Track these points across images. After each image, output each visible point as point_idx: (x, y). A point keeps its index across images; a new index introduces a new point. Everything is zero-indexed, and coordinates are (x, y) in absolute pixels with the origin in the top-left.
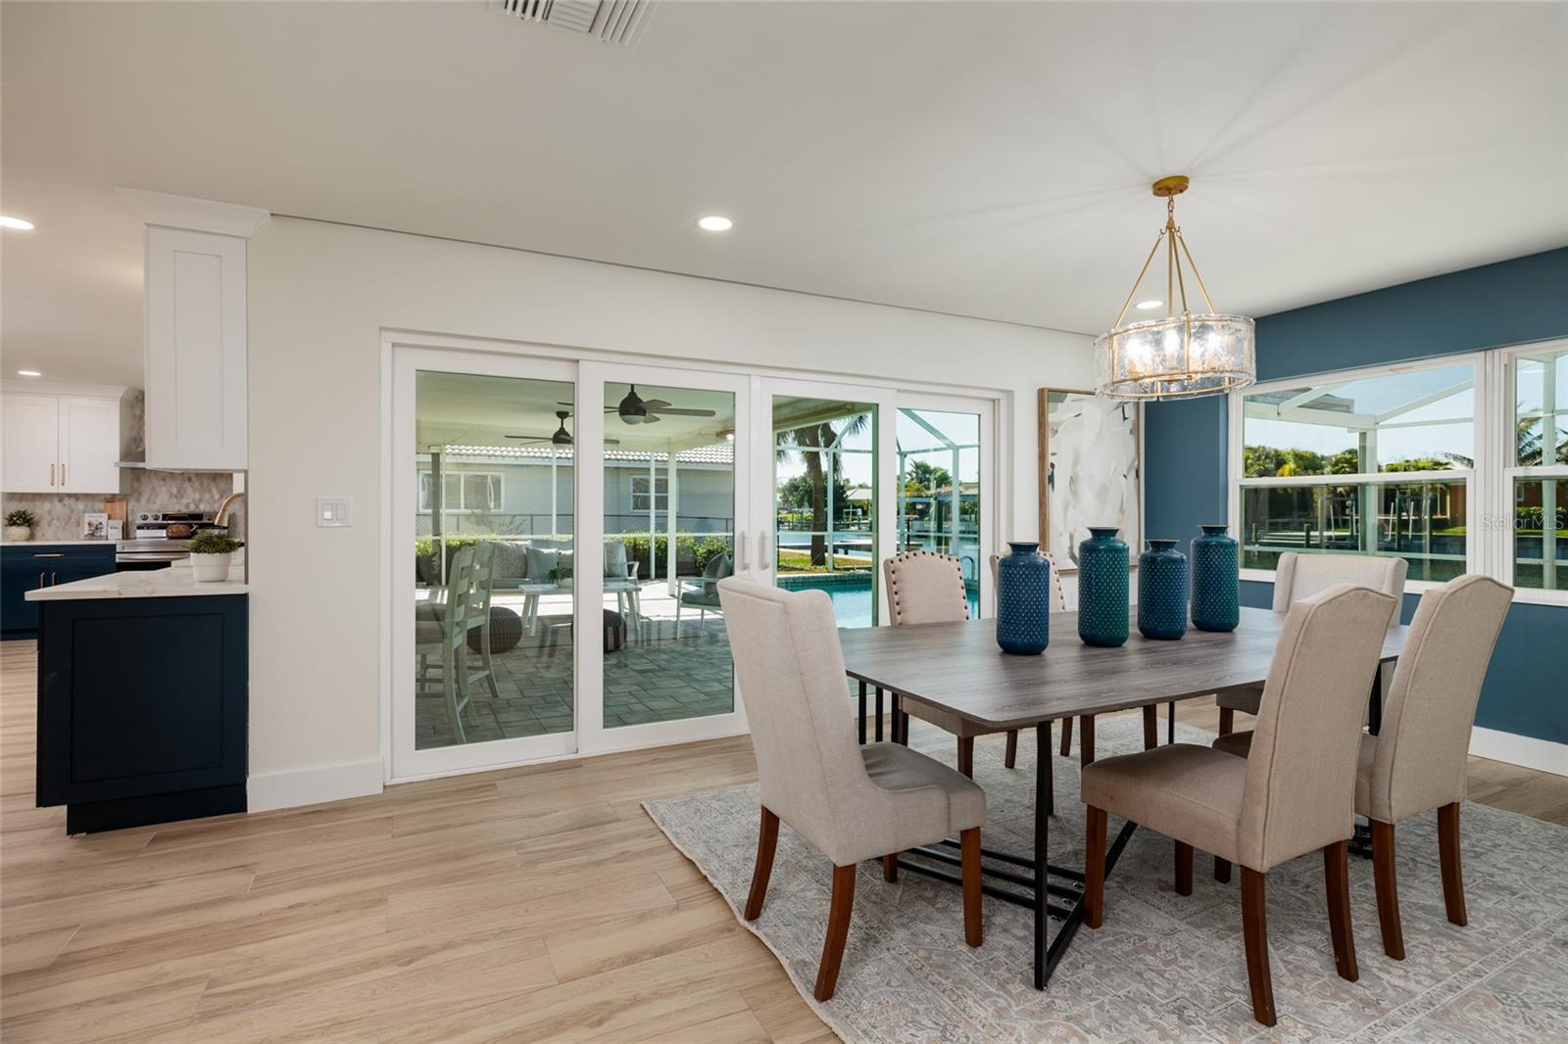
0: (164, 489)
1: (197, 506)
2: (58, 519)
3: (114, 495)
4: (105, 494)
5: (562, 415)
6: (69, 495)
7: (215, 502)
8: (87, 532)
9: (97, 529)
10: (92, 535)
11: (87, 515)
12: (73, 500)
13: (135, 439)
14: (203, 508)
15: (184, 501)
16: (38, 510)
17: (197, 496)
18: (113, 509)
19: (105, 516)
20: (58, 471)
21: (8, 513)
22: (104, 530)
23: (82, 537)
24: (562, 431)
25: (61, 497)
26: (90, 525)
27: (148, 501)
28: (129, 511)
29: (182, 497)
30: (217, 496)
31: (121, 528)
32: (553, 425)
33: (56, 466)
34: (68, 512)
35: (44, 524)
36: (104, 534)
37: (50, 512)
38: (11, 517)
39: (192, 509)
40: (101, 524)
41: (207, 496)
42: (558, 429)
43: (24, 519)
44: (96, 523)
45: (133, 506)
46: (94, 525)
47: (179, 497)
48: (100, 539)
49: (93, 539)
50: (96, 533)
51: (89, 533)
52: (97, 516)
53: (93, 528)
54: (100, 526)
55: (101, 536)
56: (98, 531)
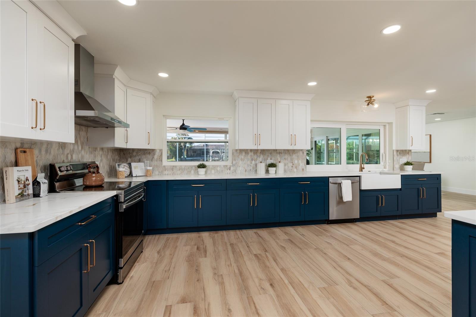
8: (17, 192)
19: (30, 168)
23: (10, 200)
26: (19, 181)
27: (47, 151)
44: (23, 179)
45: (37, 157)
46: (23, 182)
47: (63, 148)
48: (29, 198)
49: (23, 200)
50: (25, 194)
51: (19, 194)
52: (23, 171)
53: (22, 186)
54: (27, 182)
55: (28, 195)
56: (26, 189)
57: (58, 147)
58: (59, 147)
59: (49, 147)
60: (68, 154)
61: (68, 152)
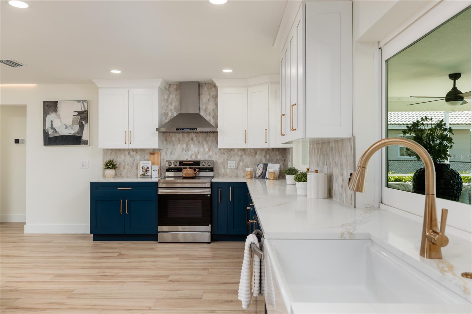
0: (179, 146)
1: (196, 156)
2: (128, 165)
3: (154, 150)
4: (150, 149)
5: (455, 77)
6: (133, 150)
7: (206, 154)
8: (141, 173)
9: (146, 171)
10: (144, 175)
11: (141, 162)
12: (135, 153)
13: (164, 114)
14: (200, 158)
15: (190, 153)
16: (119, 159)
17: (196, 150)
18: (154, 158)
19: (150, 162)
20: (128, 135)
21: (105, 161)
22: (150, 171)
23: (139, 176)
24: (455, 89)
25: (129, 151)
26: (143, 168)
27: (171, 153)
28: (162, 160)
29: (189, 151)
30: (207, 150)
31: (158, 170)
32: (447, 86)
33: (127, 131)
34: (133, 161)
35: (121, 168)
36: (149, 174)
37: (124, 161)
38: (107, 163)
39: (194, 158)
40: (148, 168)
41: (202, 149)
42: (450, 90)
43: (113, 165)
44: (146, 167)
45: (164, 157)
46: (145, 169)
47: (187, 151)
48: (148, 177)
49: (144, 177)
50: (146, 174)
51: (142, 174)
52: (146, 163)
53: (144, 171)
54: (148, 169)
55: (148, 175)
56: (147, 172)
57: (181, 150)
58: (183, 150)
59: (173, 151)
60: (192, 155)
61: (193, 153)
